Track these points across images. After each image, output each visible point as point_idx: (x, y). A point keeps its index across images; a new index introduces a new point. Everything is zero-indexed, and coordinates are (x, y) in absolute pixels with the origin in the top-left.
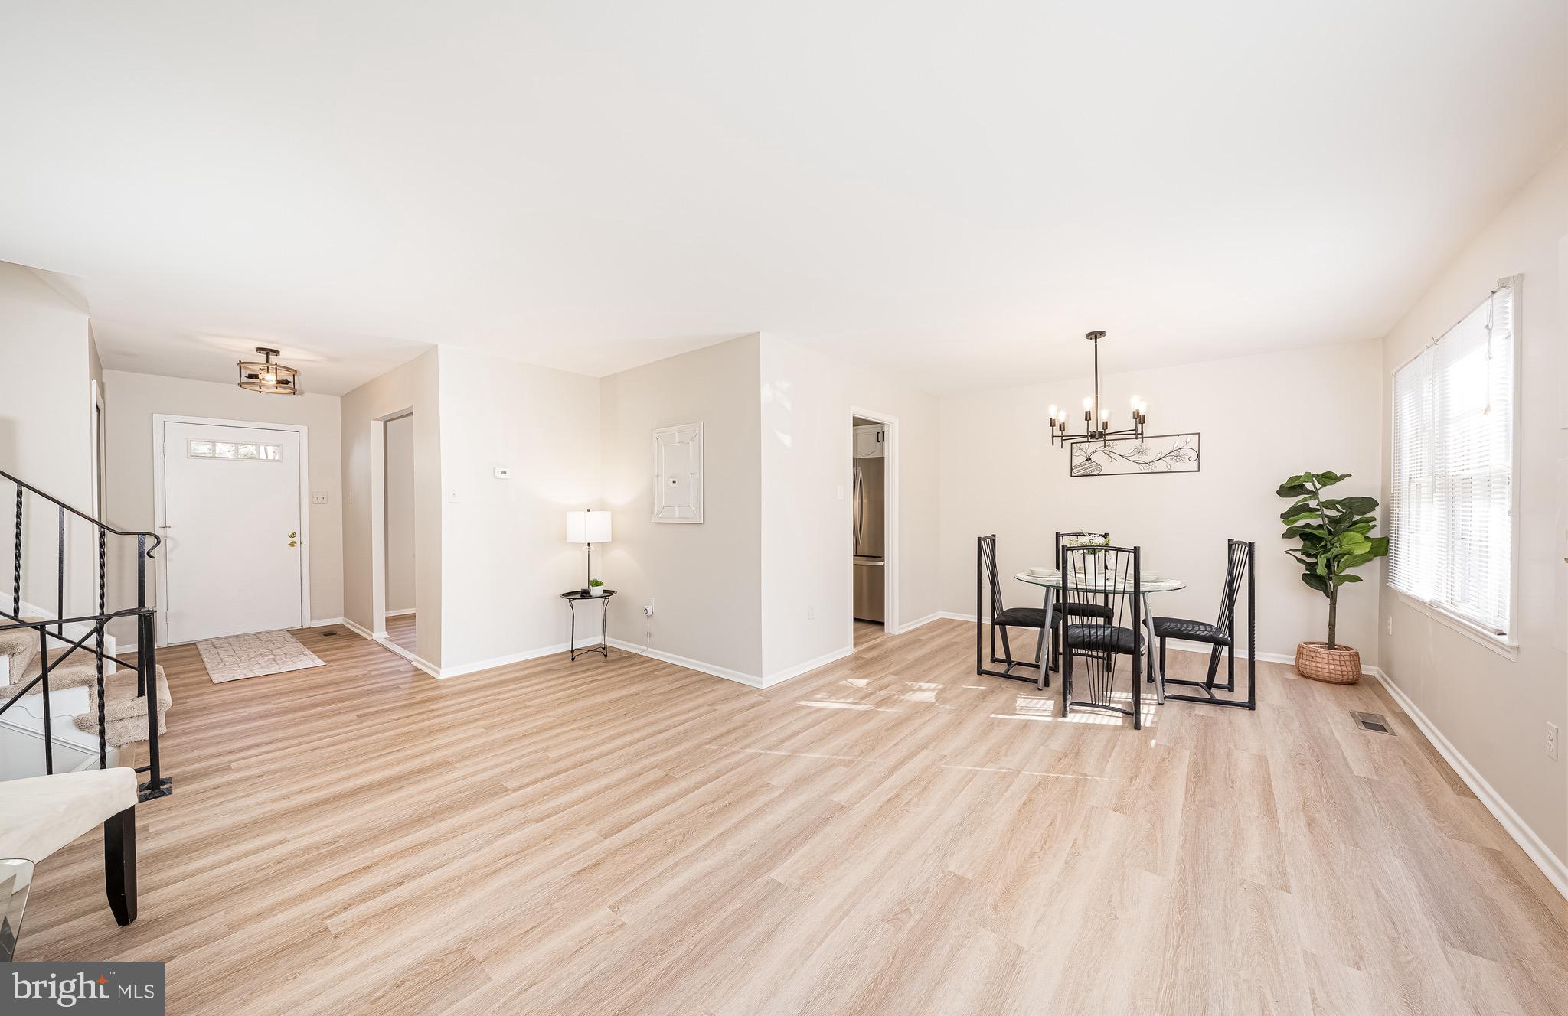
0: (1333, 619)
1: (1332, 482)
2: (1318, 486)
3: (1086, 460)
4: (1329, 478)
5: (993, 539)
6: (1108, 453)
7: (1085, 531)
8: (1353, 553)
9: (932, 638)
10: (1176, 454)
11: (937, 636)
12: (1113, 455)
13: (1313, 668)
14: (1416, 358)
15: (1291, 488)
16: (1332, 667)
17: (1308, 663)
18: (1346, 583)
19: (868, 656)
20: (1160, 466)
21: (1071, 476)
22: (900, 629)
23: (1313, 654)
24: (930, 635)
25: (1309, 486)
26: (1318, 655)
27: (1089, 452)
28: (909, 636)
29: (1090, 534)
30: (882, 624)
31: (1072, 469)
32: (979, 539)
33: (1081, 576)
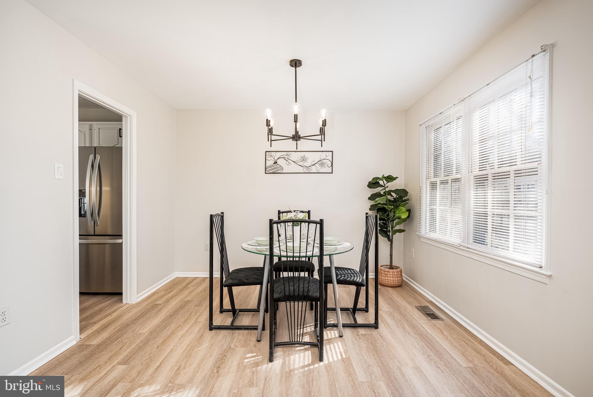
0: (392, 252)
1: (392, 180)
2: (385, 182)
3: (274, 163)
4: (390, 178)
5: (222, 216)
6: (287, 159)
7: (292, 210)
8: (401, 217)
9: (167, 301)
10: (321, 163)
11: (172, 297)
12: (289, 161)
13: (387, 281)
14: (440, 114)
15: (374, 184)
16: (394, 279)
17: (384, 278)
18: (397, 233)
19: (95, 342)
20: (314, 169)
21: (266, 173)
22: (138, 298)
23: (386, 273)
24: (167, 297)
25: (381, 182)
26: (389, 273)
27: (276, 158)
28: (146, 303)
29: (294, 211)
30: (121, 294)
31: (266, 169)
32: (211, 216)
33: (290, 244)
